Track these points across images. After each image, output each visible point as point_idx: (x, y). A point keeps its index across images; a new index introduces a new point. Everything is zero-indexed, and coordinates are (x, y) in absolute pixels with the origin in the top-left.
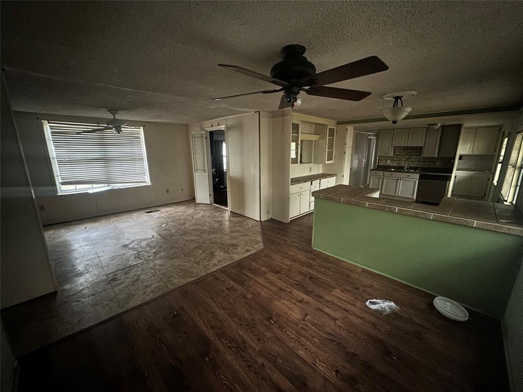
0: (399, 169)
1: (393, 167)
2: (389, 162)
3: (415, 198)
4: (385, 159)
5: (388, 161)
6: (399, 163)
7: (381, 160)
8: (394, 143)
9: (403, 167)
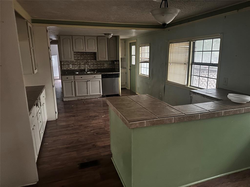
0: (82, 72)
1: (77, 71)
2: (71, 67)
3: (102, 94)
4: (67, 64)
5: (70, 65)
6: (79, 67)
7: (63, 65)
8: (74, 48)
9: (84, 70)
